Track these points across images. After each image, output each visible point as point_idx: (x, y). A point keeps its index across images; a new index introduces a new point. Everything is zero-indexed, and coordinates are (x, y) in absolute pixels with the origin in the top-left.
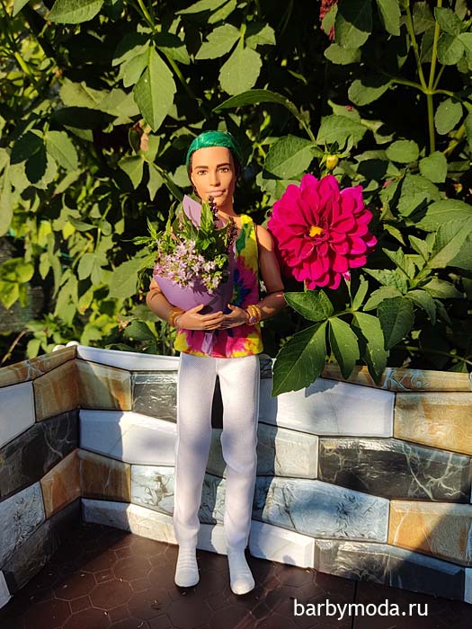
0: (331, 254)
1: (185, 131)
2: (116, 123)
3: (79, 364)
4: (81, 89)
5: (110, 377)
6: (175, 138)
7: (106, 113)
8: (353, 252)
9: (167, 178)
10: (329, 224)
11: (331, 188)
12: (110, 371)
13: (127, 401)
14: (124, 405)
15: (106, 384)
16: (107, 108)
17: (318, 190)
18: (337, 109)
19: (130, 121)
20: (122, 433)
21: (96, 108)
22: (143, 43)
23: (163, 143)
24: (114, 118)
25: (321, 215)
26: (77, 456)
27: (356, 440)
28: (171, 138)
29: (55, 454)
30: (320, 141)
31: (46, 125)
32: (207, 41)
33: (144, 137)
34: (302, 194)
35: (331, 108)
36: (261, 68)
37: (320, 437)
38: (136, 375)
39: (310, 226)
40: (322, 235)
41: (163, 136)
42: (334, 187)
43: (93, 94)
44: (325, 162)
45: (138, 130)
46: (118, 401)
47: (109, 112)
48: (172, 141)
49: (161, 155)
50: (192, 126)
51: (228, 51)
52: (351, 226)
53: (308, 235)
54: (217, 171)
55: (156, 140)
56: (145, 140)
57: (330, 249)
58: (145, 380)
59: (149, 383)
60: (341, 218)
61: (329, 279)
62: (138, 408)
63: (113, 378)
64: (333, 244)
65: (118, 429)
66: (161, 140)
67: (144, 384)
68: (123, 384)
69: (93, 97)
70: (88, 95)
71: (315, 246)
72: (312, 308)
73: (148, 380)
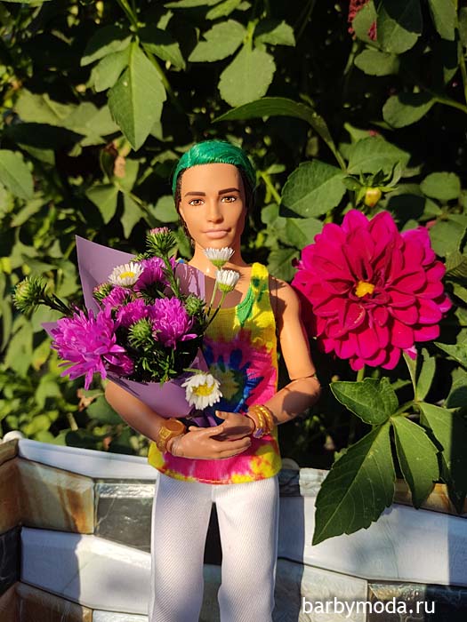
0: (390, 322)
2: (85, 143)
3: (21, 464)
4: (42, 102)
5: (63, 485)
6: (158, 163)
7: (71, 132)
8: (423, 320)
9: (147, 212)
10: (386, 278)
11: (389, 231)
12: (64, 477)
13: (89, 520)
14: (84, 527)
15: (58, 496)
16: (74, 125)
18: (356, 134)
19: (102, 141)
20: (81, 564)
21: (60, 125)
22: (122, 38)
23: (142, 168)
25: (373, 266)
28: (153, 163)
30: (352, 170)
32: (206, 40)
33: (120, 161)
35: (348, 134)
36: (275, 74)
37: (369, 581)
38: (101, 484)
39: (358, 280)
40: (375, 294)
41: (143, 160)
42: (392, 227)
43: (57, 108)
44: (364, 198)
45: (112, 152)
46: (74, 521)
47: (76, 130)
48: (154, 167)
49: (140, 182)
50: (178, 149)
52: (421, 285)
53: (354, 294)
55: (134, 165)
56: (121, 164)
57: (390, 316)
58: (114, 492)
59: (120, 497)
60: (405, 272)
61: (385, 356)
62: (104, 532)
63: (69, 488)
64: (394, 308)
65: (75, 560)
66: (141, 165)
67: (112, 499)
68: (81, 496)
69: (57, 112)
70: (50, 110)
71: (366, 310)
72: (370, 404)
73: (119, 492)
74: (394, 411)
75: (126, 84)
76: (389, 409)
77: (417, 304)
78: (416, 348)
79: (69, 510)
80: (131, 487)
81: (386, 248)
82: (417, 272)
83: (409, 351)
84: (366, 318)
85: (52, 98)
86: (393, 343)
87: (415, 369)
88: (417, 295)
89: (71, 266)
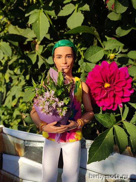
2: (27, 40)
3: (3, 135)
4: (16, 28)
5: (15, 142)
6: (49, 46)
7: (24, 37)
9: (45, 61)
10: (114, 82)
11: (115, 68)
12: (15, 139)
13: (22, 152)
14: (21, 154)
15: (13, 145)
16: (24, 35)
19: (32, 40)
20: (20, 165)
21: (20, 35)
22: (38, 9)
23: (44, 48)
25: (110, 79)
31: (2, 40)
32: (63, 9)
33: (37, 46)
36: (84, 20)
38: (26, 142)
40: (110, 87)
41: (44, 46)
43: (20, 30)
45: (35, 43)
46: (18, 152)
49: (44, 52)
51: (71, 13)
52: (124, 84)
53: (104, 87)
55: (42, 47)
56: (38, 47)
57: (114, 94)
58: (30, 144)
59: (31, 146)
60: (119, 80)
61: (113, 106)
62: (26, 156)
63: (16, 142)
64: (116, 91)
65: (18, 164)
67: (29, 146)
68: (20, 145)
69: (20, 31)
70: (18, 30)
71: (107, 92)
72: (107, 121)
73: (31, 145)
74: (115, 124)
76: (113, 123)
77: (123, 90)
78: (122, 104)
79: (16, 149)
80: (35, 143)
81: (114, 72)
82: (123, 81)
83: (120, 105)
84: (107, 94)
85: (19, 27)
86: (115, 102)
87: (122, 111)
88: (123, 88)
89: (23, 77)
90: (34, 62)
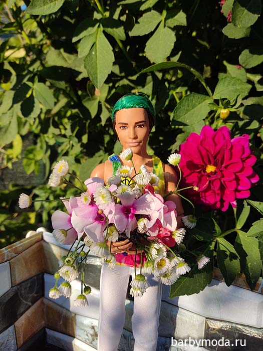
0: (222, 188)
1: (125, 82)
2: (81, 76)
3: (44, 244)
4: (60, 54)
6: (118, 86)
7: (75, 70)
8: (239, 188)
10: (222, 164)
11: (224, 139)
16: (75, 66)
17: (213, 139)
18: (230, 67)
21: (69, 67)
22: (93, 26)
23: (110, 89)
24: (79, 73)
25: (215, 158)
26: (42, 303)
27: (234, 325)
28: (116, 86)
29: (26, 304)
30: (216, 96)
31: (36, 79)
32: (138, 23)
34: (201, 142)
35: (225, 67)
36: (175, 42)
37: (206, 318)
39: (206, 166)
40: (215, 172)
41: (111, 85)
42: (227, 136)
43: (68, 57)
44: (219, 114)
47: (77, 69)
48: (116, 88)
49: (109, 97)
50: (130, 78)
51: (153, 30)
52: (239, 168)
53: (205, 171)
54: (135, 127)
55: (107, 87)
57: (222, 184)
60: (231, 161)
61: (220, 204)
66: (109, 87)
69: (67, 59)
70: (64, 58)
71: (210, 181)
74: (219, 235)
75: (93, 53)
77: (237, 179)
78: (236, 202)
81: (222, 148)
83: (233, 203)
84: (209, 185)
85: (65, 51)
86: (223, 199)
88: (237, 174)
89: (76, 140)
90: (93, 113)
